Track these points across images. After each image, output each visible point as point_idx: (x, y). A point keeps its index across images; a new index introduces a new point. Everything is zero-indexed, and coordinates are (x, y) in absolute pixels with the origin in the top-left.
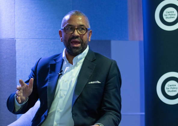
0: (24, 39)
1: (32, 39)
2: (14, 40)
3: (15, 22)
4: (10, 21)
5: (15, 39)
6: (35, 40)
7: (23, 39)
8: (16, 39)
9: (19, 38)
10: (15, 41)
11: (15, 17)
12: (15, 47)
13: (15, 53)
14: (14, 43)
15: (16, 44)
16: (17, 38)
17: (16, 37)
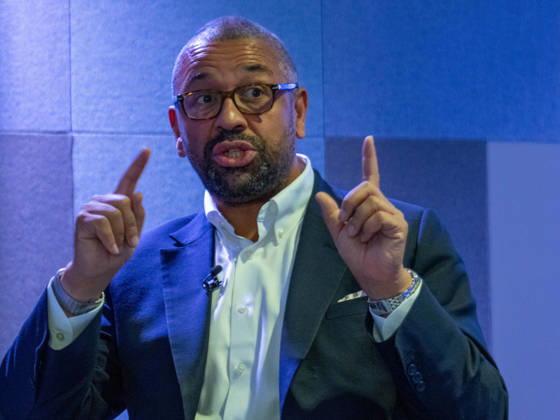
0: (112, 133)
1: (142, 136)
2: (65, 139)
3: (70, 61)
4: (51, 56)
5: (70, 135)
6: (158, 137)
7: (103, 133)
8: (75, 135)
9: (88, 132)
10: (69, 141)
11: (70, 40)
12: (71, 169)
13: (72, 197)
14: (68, 151)
15: (75, 156)
16: (79, 132)
17: (75, 128)
